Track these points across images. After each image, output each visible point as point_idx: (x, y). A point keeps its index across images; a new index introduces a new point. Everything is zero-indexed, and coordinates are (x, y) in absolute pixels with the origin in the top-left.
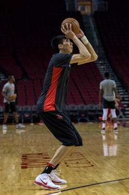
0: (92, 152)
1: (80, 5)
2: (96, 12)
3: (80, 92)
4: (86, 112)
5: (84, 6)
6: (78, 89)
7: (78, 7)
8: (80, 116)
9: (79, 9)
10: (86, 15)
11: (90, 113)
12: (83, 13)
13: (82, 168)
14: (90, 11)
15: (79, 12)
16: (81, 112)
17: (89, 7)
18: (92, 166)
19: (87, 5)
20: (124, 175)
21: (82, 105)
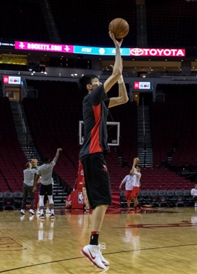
0: (22, 236)
1: (9, 92)
2: (24, 98)
3: (5, 180)
4: (12, 200)
5: (12, 92)
6: (3, 176)
7: (5, 93)
8: (5, 204)
9: (7, 95)
10: (14, 102)
11: (16, 201)
12: (11, 99)
13: (14, 252)
14: (18, 99)
15: (7, 98)
16: (6, 200)
17: (18, 94)
18: (25, 249)
19: (16, 91)
20: (61, 257)
21: (8, 192)
